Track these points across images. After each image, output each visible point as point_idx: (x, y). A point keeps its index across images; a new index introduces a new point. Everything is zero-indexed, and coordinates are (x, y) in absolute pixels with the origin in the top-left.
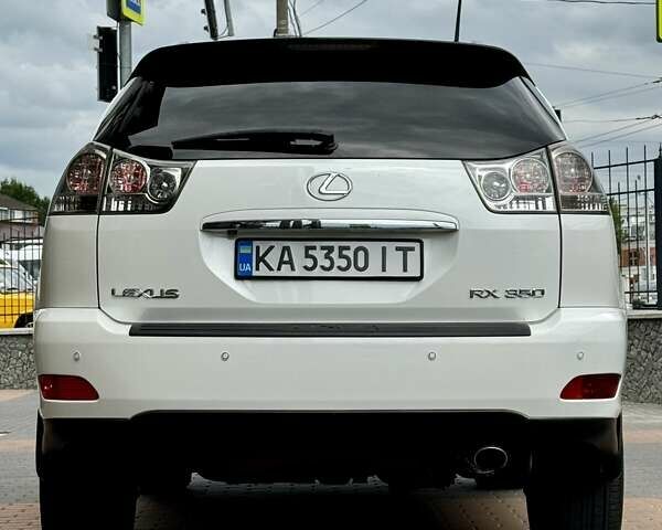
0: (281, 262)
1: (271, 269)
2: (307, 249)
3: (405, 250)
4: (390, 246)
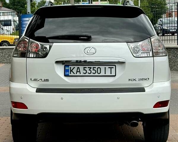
2: (84, 68)
3: (111, 68)
4: (107, 67)
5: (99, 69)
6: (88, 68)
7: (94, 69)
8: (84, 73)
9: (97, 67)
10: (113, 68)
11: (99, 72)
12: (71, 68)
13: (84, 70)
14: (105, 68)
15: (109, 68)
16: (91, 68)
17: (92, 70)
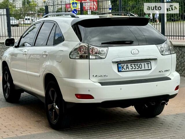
0: (127, 68)
3: (148, 64)
5: (140, 65)
6: (134, 64)
7: (138, 65)
8: (131, 69)
9: (139, 63)
11: (141, 67)
12: (122, 65)
13: (131, 66)
14: (144, 64)
16: (135, 65)
17: (136, 66)
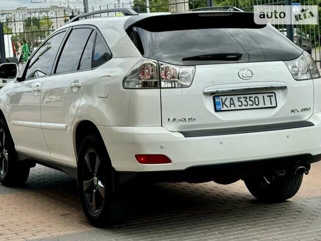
0: (231, 104)
1: (227, 107)
2: (239, 98)
3: (270, 96)
4: (266, 95)
5: (256, 99)
7: (251, 99)
8: (239, 106)
10: (272, 96)
12: (222, 99)
13: (239, 101)
14: (263, 97)
15: (268, 96)
17: (248, 100)
